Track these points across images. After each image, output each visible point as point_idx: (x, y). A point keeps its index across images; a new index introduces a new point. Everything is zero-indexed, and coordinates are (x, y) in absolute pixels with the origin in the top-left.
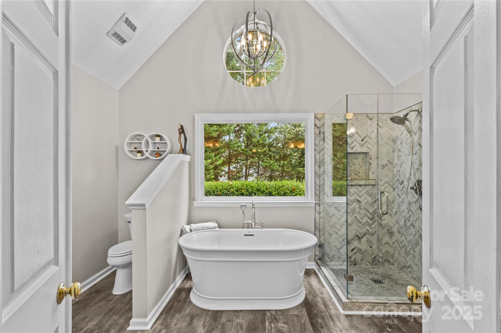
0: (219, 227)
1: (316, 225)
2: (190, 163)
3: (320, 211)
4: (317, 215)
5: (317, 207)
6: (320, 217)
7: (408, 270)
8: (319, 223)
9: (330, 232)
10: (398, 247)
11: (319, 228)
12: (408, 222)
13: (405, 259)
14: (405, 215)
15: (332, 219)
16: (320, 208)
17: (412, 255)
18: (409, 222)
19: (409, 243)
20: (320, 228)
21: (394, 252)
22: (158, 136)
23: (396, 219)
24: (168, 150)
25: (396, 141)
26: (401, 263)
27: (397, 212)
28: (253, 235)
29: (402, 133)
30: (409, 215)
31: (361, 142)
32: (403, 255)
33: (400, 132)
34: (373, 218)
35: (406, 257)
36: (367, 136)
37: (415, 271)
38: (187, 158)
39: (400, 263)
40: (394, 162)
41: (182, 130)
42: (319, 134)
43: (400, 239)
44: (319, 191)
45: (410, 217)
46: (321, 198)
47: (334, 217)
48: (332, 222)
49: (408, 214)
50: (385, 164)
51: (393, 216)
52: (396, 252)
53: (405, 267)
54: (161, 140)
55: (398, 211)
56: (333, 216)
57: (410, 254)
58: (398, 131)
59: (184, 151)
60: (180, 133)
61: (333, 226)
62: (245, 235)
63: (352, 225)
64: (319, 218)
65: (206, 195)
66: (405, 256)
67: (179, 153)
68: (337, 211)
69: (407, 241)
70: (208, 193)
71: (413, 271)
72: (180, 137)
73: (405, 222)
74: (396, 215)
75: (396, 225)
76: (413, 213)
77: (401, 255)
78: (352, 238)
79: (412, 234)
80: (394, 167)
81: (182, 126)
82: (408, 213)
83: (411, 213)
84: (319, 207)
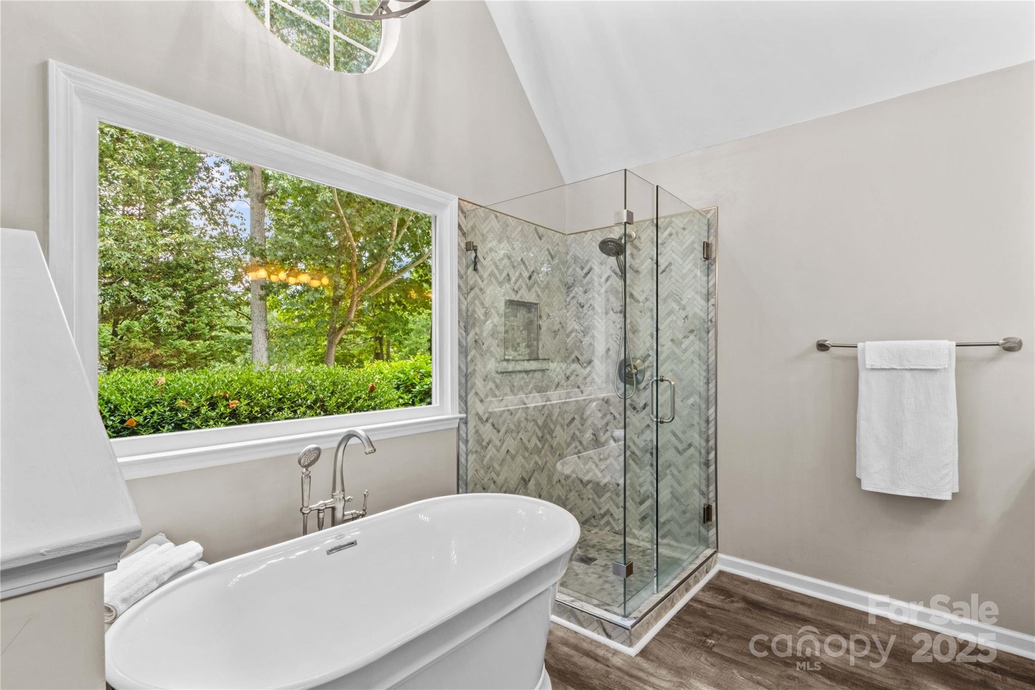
1: (461, 472)
3: (467, 437)
4: (462, 446)
5: (463, 426)
6: (467, 450)
7: (603, 522)
8: (466, 467)
9: (483, 482)
10: (575, 484)
11: (465, 478)
12: (602, 434)
13: (595, 502)
14: (596, 422)
15: (487, 451)
16: (467, 430)
17: (611, 492)
18: (604, 434)
19: (604, 472)
20: (467, 477)
21: (567, 495)
23: (572, 432)
25: (571, 286)
26: (585, 512)
27: (574, 419)
28: (353, 544)
29: (587, 274)
30: (605, 421)
31: (527, 280)
32: (591, 496)
33: (582, 270)
34: (542, 437)
35: (597, 499)
36: (535, 270)
37: (618, 520)
39: (581, 512)
40: (568, 326)
42: (465, 250)
43: (581, 468)
44: (466, 387)
45: (607, 424)
46: (469, 404)
47: (491, 446)
48: (486, 460)
49: (603, 419)
50: (557, 329)
51: (565, 427)
52: (573, 494)
53: (594, 517)
55: (576, 416)
56: (488, 444)
57: (608, 491)
58: (578, 270)
61: (489, 468)
62: (330, 552)
63: (517, 458)
64: (466, 454)
66: (595, 497)
68: (495, 431)
69: (599, 469)
71: (614, 520)
73: (594, 435)
74: (573, 425)
75: (571, 444)
76: (614, 416)
77: (584, 496)
78: (515, 486)
79: (611, 454)
80: (568, 336)
82: (601, 417)
83: (609, 417)
84: (466, 427)
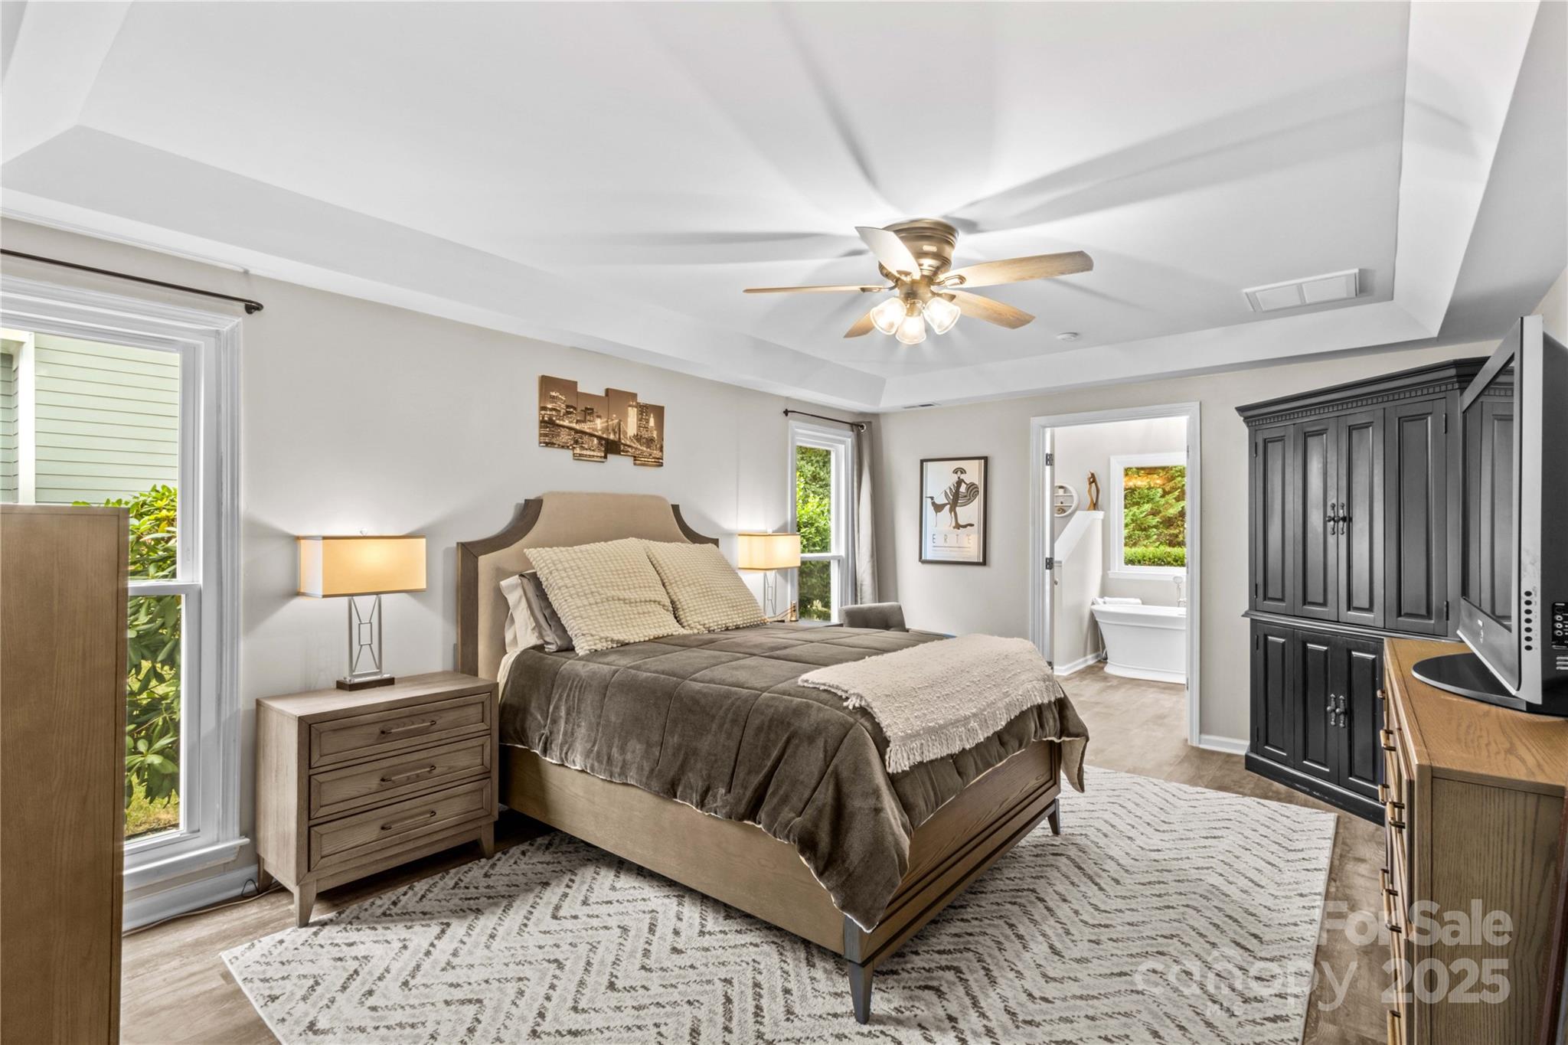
0: (1143, 603)
2: (1104, 521)
22: (1061, 487)
24: (1074, 506)
38: (1099, 515)
41: (1093, 479)
54: (1065, 492)
59: (1095, 506)
60: (1091, 483)
65: (1126, 564)
67: (1089, 510)
70: (1130, 562)
72: (1090, 488)
81: (1093, 475)
